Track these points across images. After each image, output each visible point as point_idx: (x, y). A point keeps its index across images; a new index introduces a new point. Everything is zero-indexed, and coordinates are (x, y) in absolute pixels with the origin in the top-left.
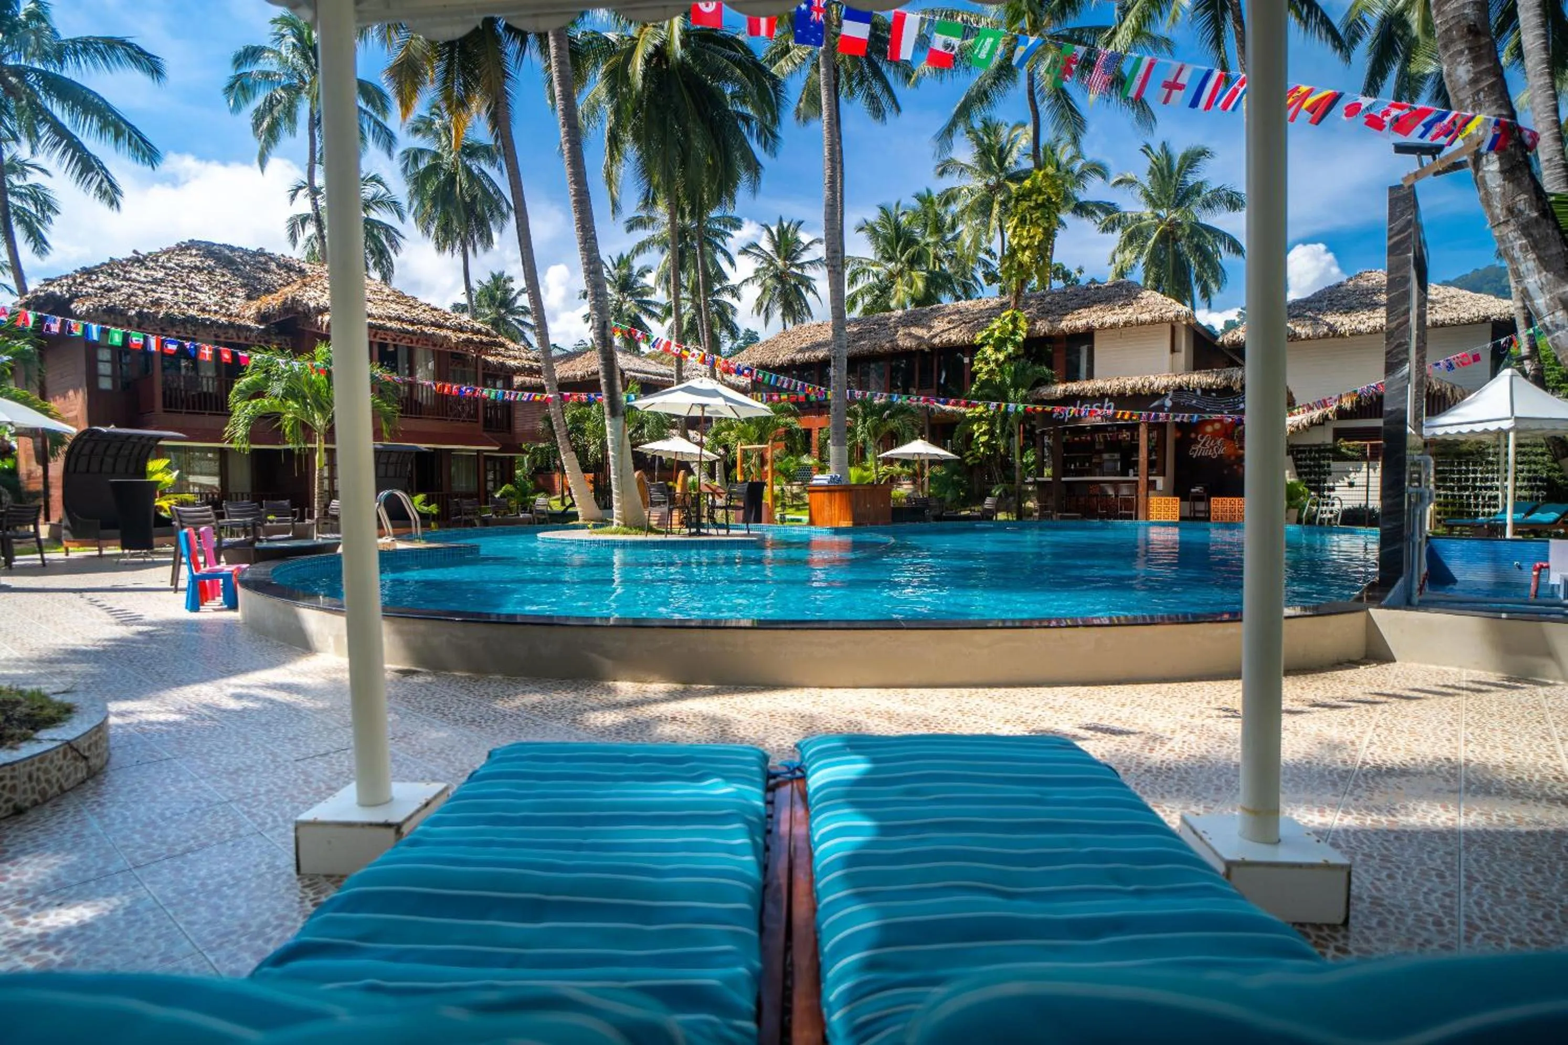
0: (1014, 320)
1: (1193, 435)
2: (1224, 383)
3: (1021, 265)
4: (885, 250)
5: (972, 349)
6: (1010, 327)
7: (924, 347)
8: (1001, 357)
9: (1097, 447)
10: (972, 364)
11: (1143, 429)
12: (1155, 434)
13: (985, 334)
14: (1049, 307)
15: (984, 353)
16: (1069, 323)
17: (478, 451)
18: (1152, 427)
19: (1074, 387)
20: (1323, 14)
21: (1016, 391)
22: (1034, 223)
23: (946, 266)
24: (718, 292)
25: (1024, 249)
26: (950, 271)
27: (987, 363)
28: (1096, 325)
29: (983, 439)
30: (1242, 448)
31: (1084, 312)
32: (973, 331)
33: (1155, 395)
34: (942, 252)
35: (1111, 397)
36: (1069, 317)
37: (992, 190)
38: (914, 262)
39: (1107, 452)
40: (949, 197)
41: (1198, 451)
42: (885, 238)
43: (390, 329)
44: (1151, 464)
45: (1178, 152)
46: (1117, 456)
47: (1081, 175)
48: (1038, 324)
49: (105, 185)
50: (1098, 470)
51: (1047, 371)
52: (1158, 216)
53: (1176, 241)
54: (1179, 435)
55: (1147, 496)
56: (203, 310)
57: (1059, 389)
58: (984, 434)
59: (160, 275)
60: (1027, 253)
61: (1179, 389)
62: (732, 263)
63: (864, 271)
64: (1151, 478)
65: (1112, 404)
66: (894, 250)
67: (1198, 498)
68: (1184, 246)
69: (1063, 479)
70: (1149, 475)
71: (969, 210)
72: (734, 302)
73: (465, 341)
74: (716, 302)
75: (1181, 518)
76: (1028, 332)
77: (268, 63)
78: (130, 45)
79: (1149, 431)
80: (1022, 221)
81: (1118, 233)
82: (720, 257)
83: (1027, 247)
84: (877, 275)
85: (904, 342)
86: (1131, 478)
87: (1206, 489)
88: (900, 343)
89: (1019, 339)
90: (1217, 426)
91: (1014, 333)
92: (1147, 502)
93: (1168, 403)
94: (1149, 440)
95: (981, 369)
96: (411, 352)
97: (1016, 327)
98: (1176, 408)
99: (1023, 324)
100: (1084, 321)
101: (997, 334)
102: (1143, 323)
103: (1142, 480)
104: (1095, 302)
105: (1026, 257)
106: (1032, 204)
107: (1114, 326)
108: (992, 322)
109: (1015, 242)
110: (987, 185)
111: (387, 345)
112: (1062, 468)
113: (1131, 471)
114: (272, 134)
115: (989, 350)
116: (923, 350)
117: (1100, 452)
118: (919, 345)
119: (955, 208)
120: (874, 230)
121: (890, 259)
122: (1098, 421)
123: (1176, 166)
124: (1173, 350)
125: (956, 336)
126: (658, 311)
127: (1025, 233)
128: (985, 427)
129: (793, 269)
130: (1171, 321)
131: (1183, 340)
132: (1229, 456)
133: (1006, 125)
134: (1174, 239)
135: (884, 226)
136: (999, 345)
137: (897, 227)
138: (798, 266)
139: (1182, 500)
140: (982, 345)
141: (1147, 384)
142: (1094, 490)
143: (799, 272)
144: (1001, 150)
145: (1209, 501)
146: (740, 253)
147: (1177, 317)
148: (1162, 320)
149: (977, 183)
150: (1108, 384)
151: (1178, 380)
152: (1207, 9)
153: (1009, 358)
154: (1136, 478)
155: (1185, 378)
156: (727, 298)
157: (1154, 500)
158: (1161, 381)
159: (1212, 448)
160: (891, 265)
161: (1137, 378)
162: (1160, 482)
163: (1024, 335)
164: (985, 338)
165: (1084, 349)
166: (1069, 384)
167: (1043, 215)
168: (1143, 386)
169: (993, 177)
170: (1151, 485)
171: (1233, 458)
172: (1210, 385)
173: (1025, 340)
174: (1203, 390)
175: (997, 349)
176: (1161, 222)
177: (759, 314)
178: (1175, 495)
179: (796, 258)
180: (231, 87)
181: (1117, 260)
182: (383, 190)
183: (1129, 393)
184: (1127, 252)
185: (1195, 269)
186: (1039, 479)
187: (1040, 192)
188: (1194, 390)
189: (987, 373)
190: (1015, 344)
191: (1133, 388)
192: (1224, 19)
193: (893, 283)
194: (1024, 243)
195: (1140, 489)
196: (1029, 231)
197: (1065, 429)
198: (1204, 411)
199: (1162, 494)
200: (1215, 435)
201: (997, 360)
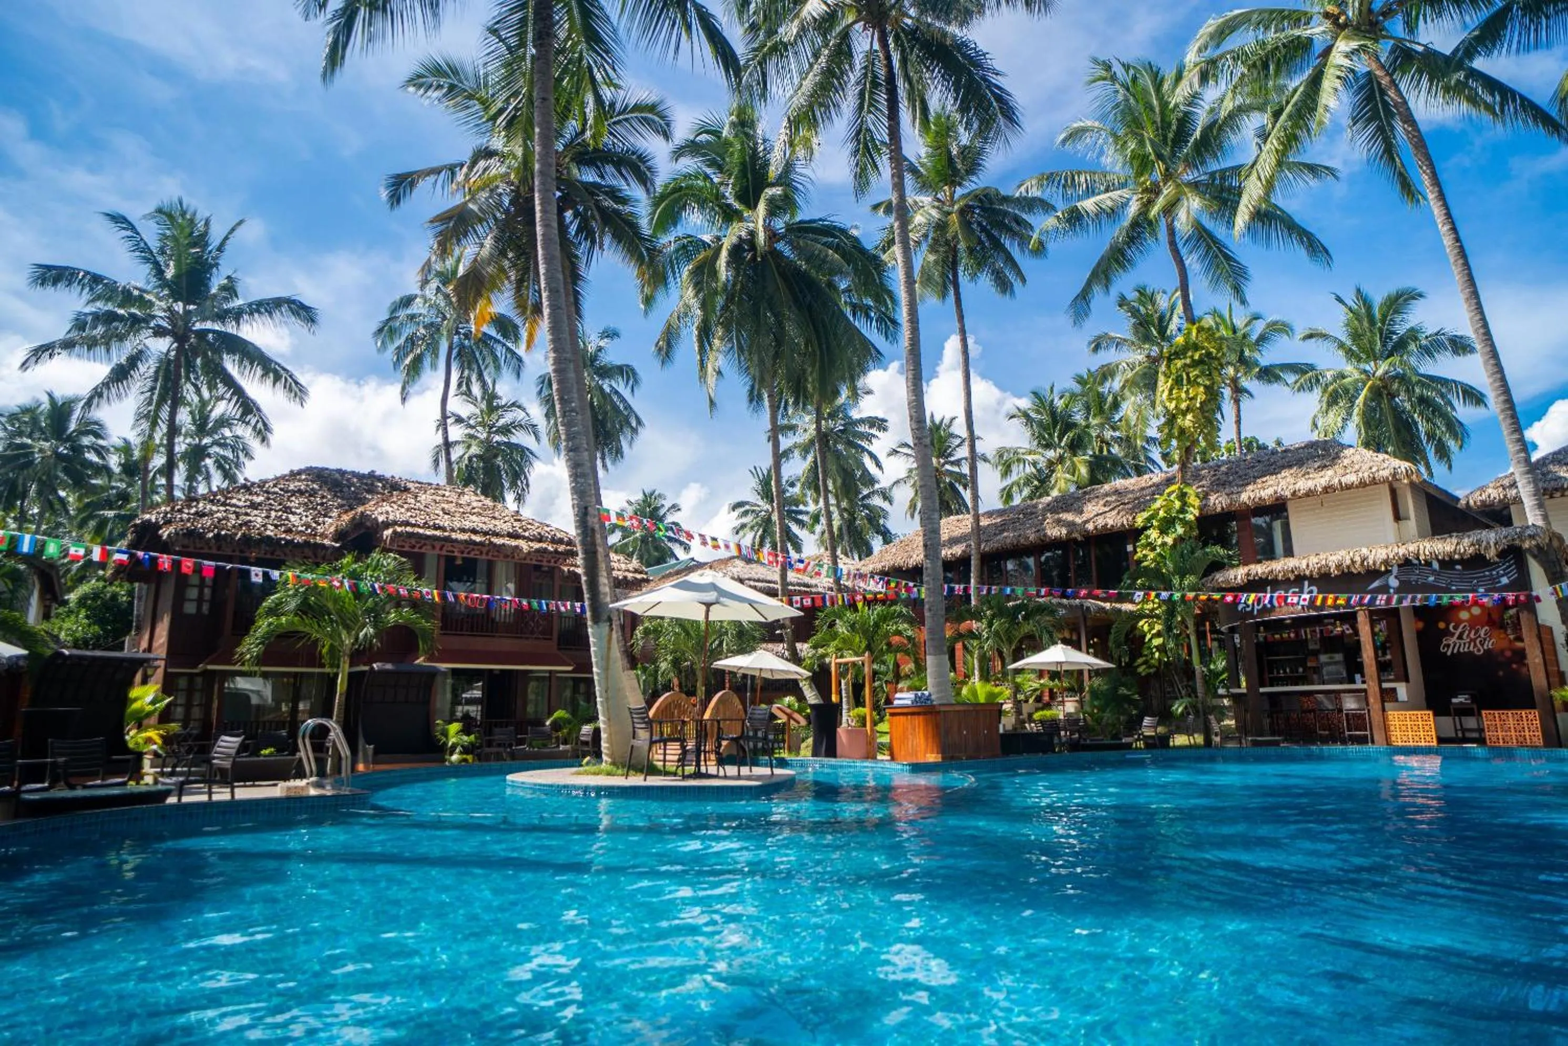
0: (1182, 496)
1: (1442, 625)
2: (1471, 550)
3: (1182, 431)
4: (1040, 437)
5: (1135, 533)
6: (1178, 504)
7: (1076, 535)
8: (1169, 540)
9: (1312, 646)
10: (1135, 552)
11: (1362, 618)
12: (1383, 625)
13: (1146, 515)
14: (1224, 478)
15: (1148, 537)
16: (1249, 495)
17: (550, 672)
18: (1376, 616)
19: (1259, 569)
20: (1523, 98)
21: (1182, 578)
22: (1192, 383)
23: (1115, 450)
24: (868, 496)
25: (1184, 413)
26: (1121, 455)
27: (1153, 549)
28: (1288, 494)
29: (1157, 642)
30: (1520, 639)
31: (1271, 480)
32: (1134, 511)
33: (1373, 574)
34: (1108, 434)
35: (1312, 580)
36: (1250, 487)
37: (1153, 361)
38: (1076, 446)
39: (1326, 652)
40: (1107, 373)
41: (1453, 645)
42: (1040, 424)
43: (456, 540)
44: (1383, 667)
45: (1378, 299)
46: (1339, 657)
47: (1263, 338)
48: (1212, 498)
49: (260, 425)
50: (1315, 677)
51: (1222, 552)
52: (1365, 372)
53: (1392, 396)
54: (1421, 625)
55: (1384, 710)
56: (289, 531)
57: (1238, 574)
58: (1158, 634)
59: (260, 499)
60: (1189, 417)
61: (1406, 563)
62: (879, 465)
63: (1019, 460)
64: (1385, 685)
65: (1315, 589)
66: (1051, 435)
67: (1463, 711)
68: (1403, 401)
69: (1262, 690)
70: (1380, 682)
71: (1130, 384)
72: (885, 505)
73: (537, 551)
74: (866, 507)
75: (1441, 740)
76: (1201, 509)
77: (418, 307)
78: (294, 302)
79: (1372, 624)
80: (1178, 382)
81: (1317, 392)
82: (867, 461)
83: (1188, 409)
84: (1034, 464)
85: (1055, 532)
86: (1359, 686)
87: (1474, 698)
88: (1049, 532)
89: (1190, 517)
90: (1476, 611)
91: (1182, 510)
92: (1385, 719)
93: (1394, 582)
94: (1374, 634)
95: (1145, 556)
96: (491, 565)
97: (1184, 504)
98: (1405, 588)
99: (1193, 500)
100: (1270, 491)
101: (1162, 514)
102: (1349, 487)
103: (1372, 686)
104: (1283, 467)
105: (1188, 421)
106: (1188, 361)
107: (1310, 493)
108: (1155, 500)
109: (1172, 406)
110: (1148, 356)
111: (455, 558)
112: (1263, 675)
113: (1358, 677)
114: (415, 369)
115: (1153, 534)
116: (1075, 539)
117: (1316, 653)
118: (1069, 533)
119: (1116, 384)
120: (1026, 415)
121: (1048, 446)
122: (1298, 612)
123: (1378, 315)
124: (1398, 517)
125: (1113, 520)
126: (805, 518)
127: (1183, 395)
128: (1158, 627)
129: (948, 467)
130: (1385, 481)
131: (1409, 504)
132: (1502, 651)
133: (1164, 292)
134: (1389, 394)
135: (1038, 412)
136: (1166, 525)
137: (1053, 413)
138: (952, 463)
139: (1435, 715)
140: (1145, 528)
141: (1357, 559)
142: (1307, 704)
143: (956, 469)
144: (1161, 318)
145: (1480, 715)
146: (889, 455)
147: (1394, 475)
148: (1374, 482)
149: (1137, 357)
150: (1304, 563)
151: (1402, 551)
152: (1369, 121)
153: (1180, 540)
154: (1364, 686)
155: (1412, 548)
156: (877, 501)
157: (1395, 717)
158: (1377, 555)
159: (1474, 640)
160: (1051, 454)
161: (1343, 553)
162: (1402, 691)
163: (1197, 513)
164: (1149, 519)
165: (1277, 525)
166: (1252, 567)
167: (1202, 373)
168: (1353, 562)
169: (1155, 348)
170: (1388, 695)
171: (1508, 654)
172: (1450, 555)
173: (1197, 519)
174: (1442, 563)
175: (1163, 532)
176: (1369, 379)
177: (912, 516)
178: (1428, 708)
179: (950, 455)
180: (380, 330)
181: (1320, 424)
182: (523, 414)
183: (1334, 572)
184: (1331, 414)
185: (1423, 427)
186: (1235, 691)
187: (1196, 347)
188: (1428, 564)
189: (1154, 560)
190: (1185, 523)
191: (1339, 566)
192: (1392, 128)
193: (1053, 471)
194: (1183, 406)
195: (1371, 700)
196: (1187, 392)
197: (1258, 624)
198: (1447, 590)
199: (1409, 706)
200: (1474, 623)
201: (1164, 544)
